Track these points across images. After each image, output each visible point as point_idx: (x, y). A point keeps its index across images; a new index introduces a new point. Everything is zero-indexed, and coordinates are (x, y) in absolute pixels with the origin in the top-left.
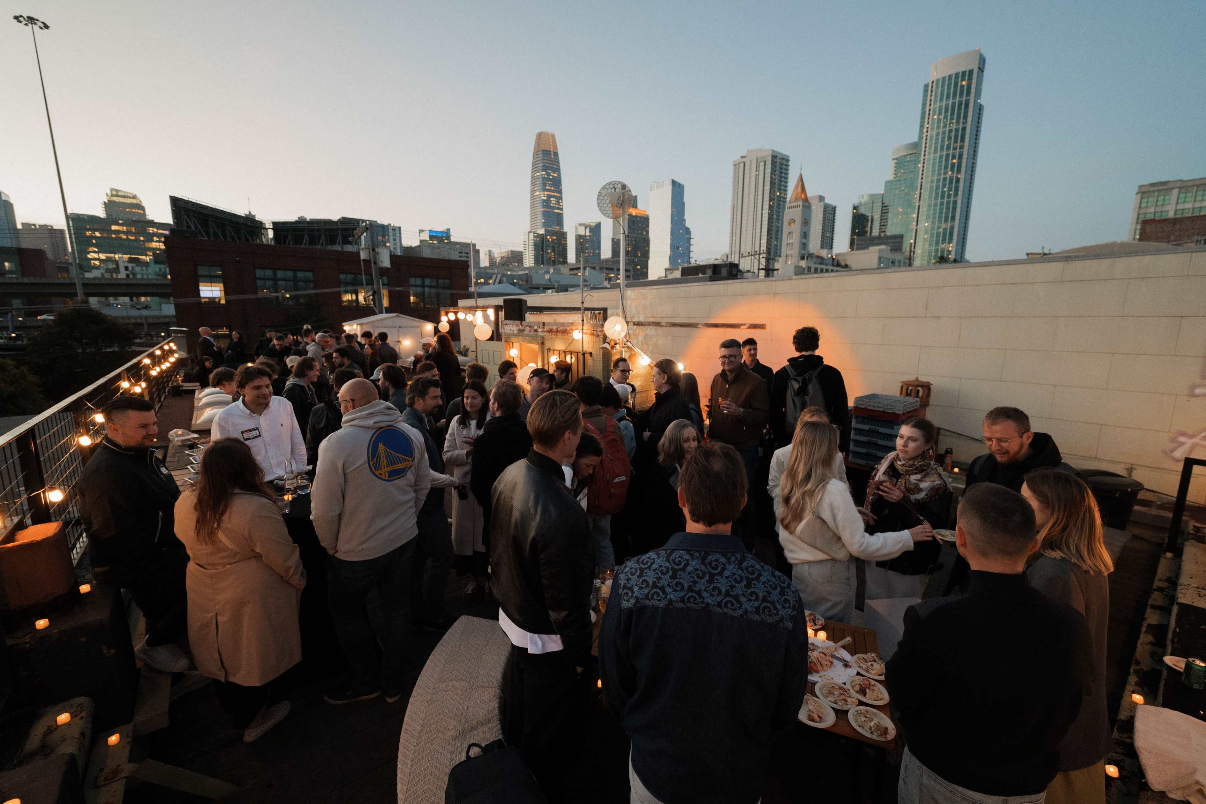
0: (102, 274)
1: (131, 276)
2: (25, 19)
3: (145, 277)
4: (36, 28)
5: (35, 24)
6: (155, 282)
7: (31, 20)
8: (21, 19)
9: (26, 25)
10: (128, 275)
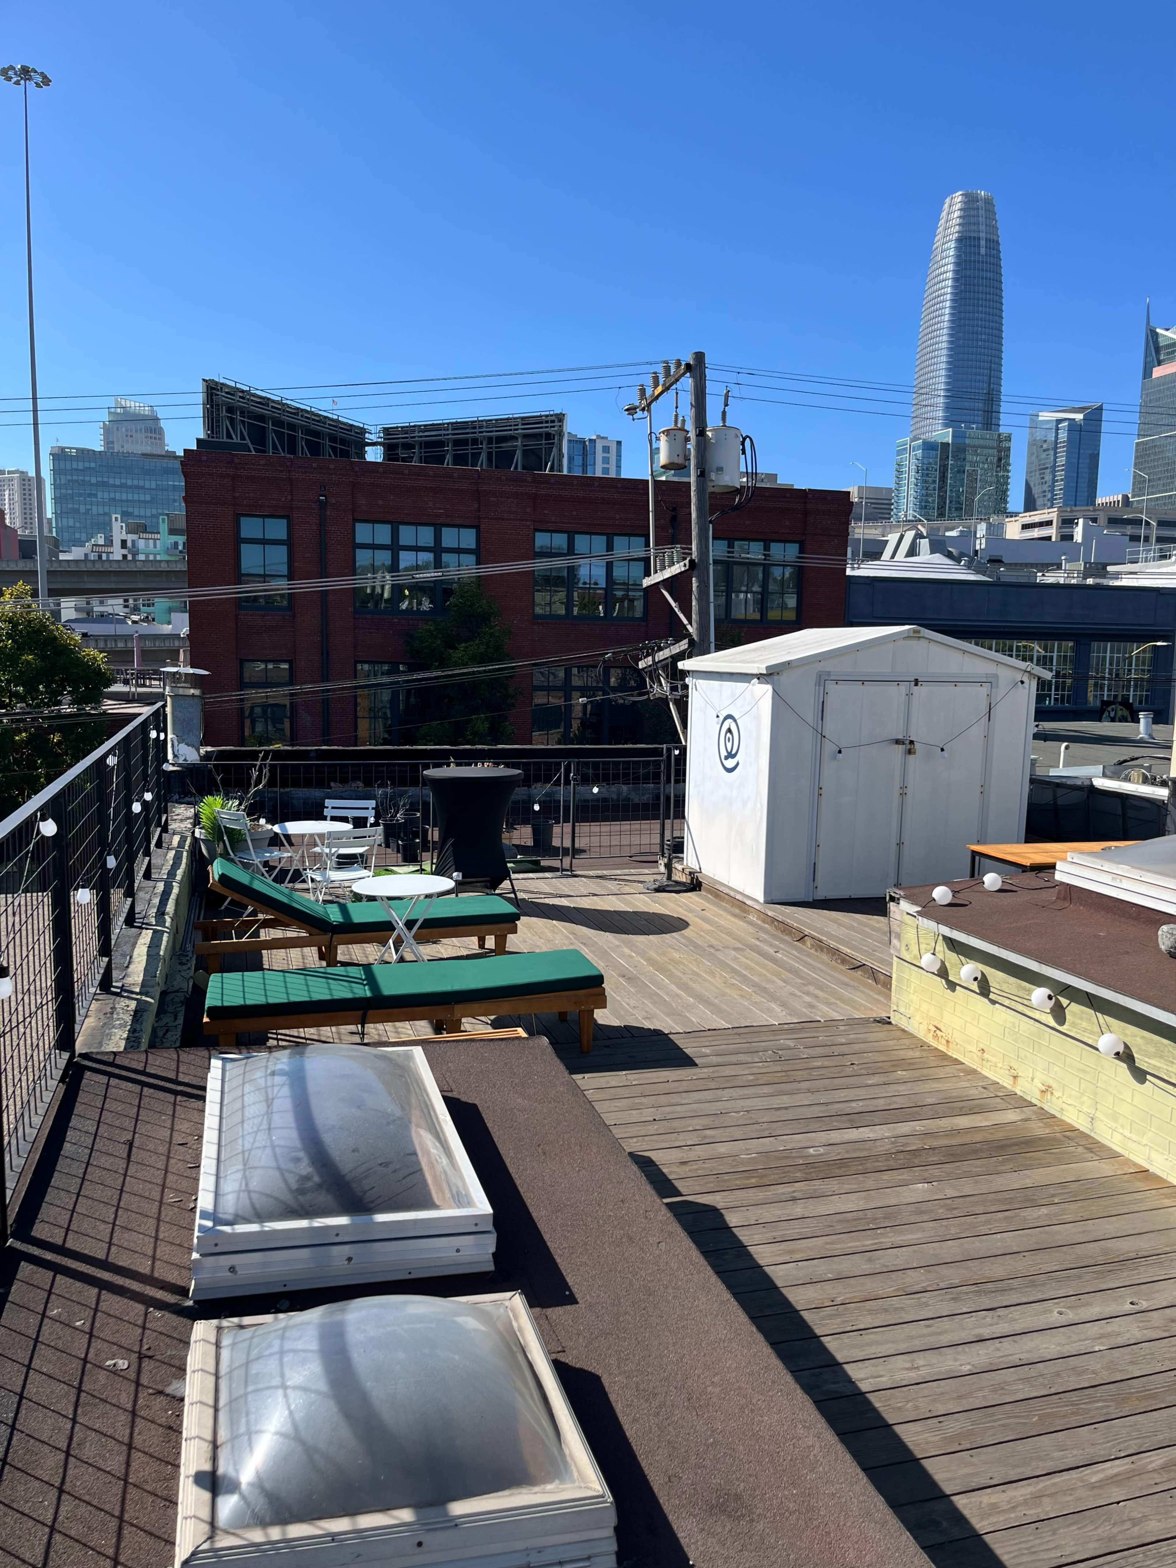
0: (86, 555)
1: (130, 557)
2: (15, 74)
3: (151, 557)
4: (31, 85)
5: (30, 79)
6: (164, 567)
7: (26, 73)
8: (11, 73)
9: (17, 83)
10: (125, 556)
